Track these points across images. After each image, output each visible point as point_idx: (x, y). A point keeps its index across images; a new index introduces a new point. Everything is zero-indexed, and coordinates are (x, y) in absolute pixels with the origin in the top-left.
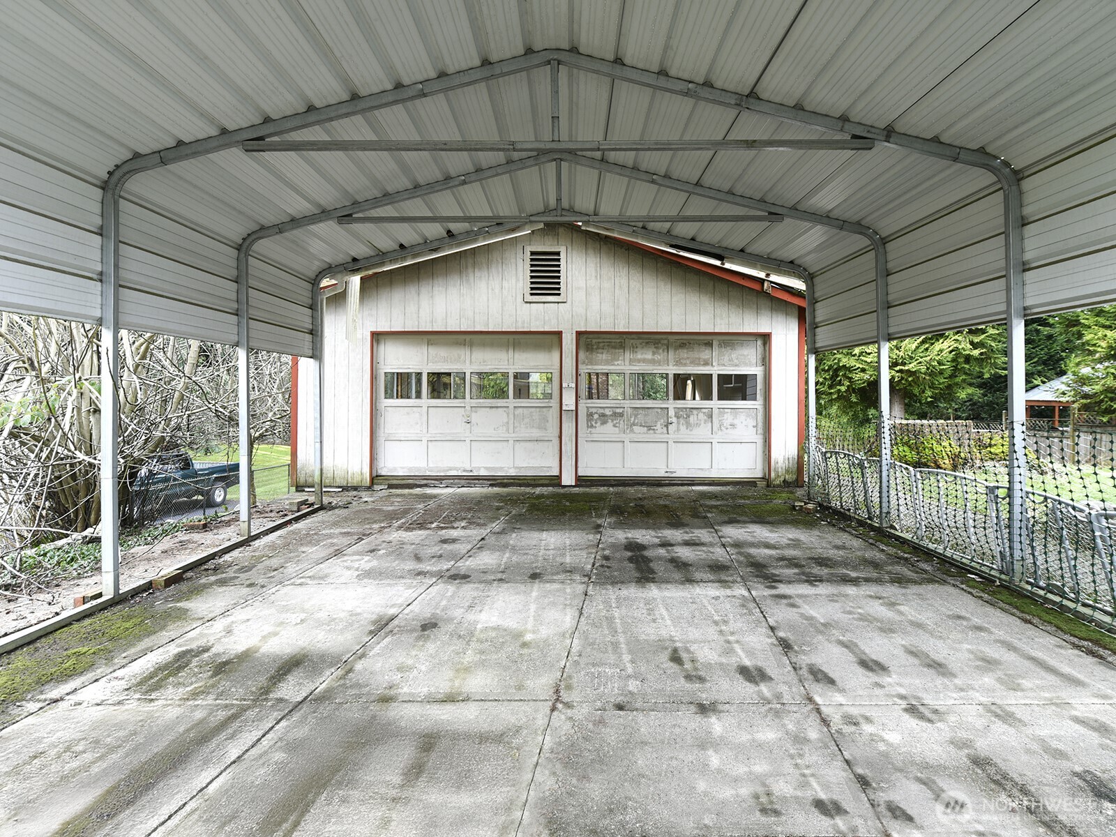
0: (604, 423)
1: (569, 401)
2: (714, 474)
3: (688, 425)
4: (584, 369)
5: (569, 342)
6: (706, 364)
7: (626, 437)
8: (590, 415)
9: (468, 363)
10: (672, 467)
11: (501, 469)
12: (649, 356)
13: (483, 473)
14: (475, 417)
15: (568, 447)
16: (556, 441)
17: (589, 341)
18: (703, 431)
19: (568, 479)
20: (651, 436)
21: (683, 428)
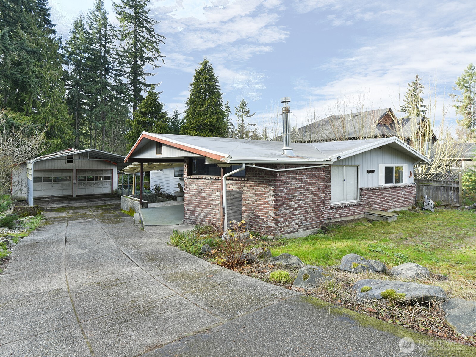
0: (81, 185)
1: (75, 182)
2: (103, 193)
3: (98, 185)
4: (77, 176)
5: (75, 171)
6: (101, 174)
7: (86, 188)
8: (79, 184)
9: (53, 175)
10: (95, 192)
11: (60, 195)
12: (91, 173)
13: (56, 196)
14: (54, 185)
15: (74, 190)
16: (72, 189)
17: (79, 171)
18: (101, 186)
19: (74, 196)
20: (91, 187)
21: (97, 185)
